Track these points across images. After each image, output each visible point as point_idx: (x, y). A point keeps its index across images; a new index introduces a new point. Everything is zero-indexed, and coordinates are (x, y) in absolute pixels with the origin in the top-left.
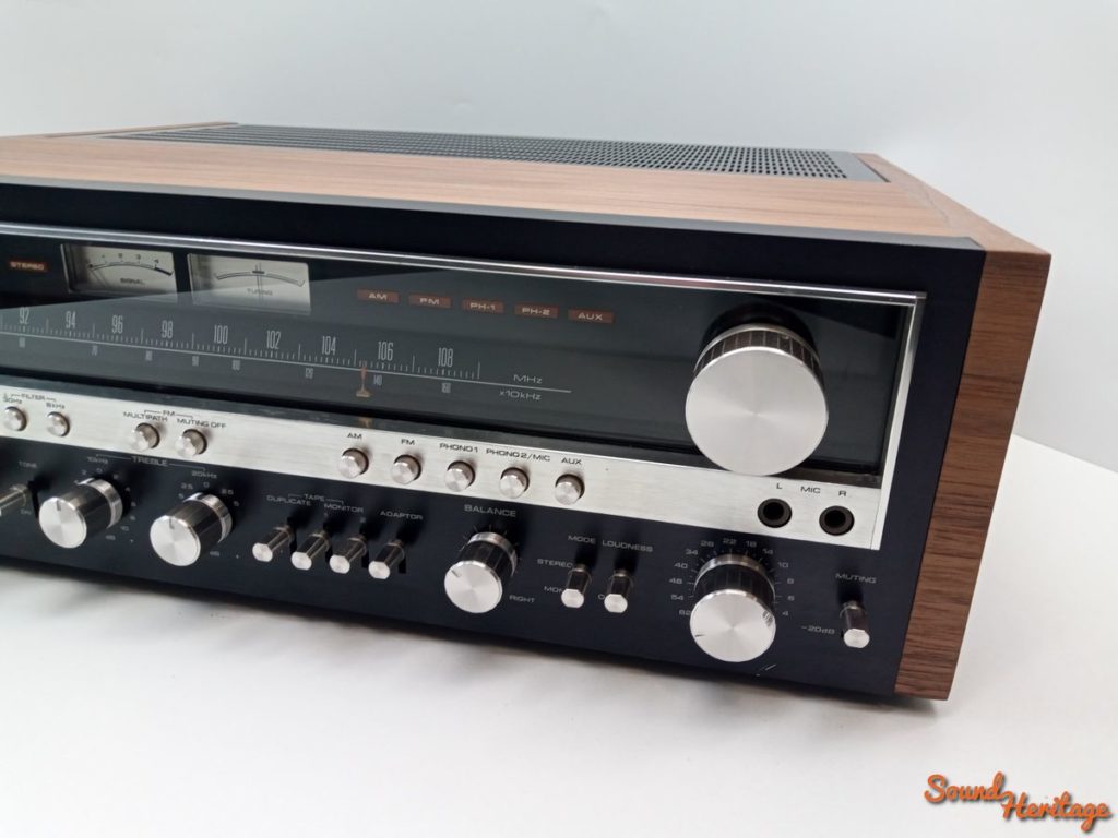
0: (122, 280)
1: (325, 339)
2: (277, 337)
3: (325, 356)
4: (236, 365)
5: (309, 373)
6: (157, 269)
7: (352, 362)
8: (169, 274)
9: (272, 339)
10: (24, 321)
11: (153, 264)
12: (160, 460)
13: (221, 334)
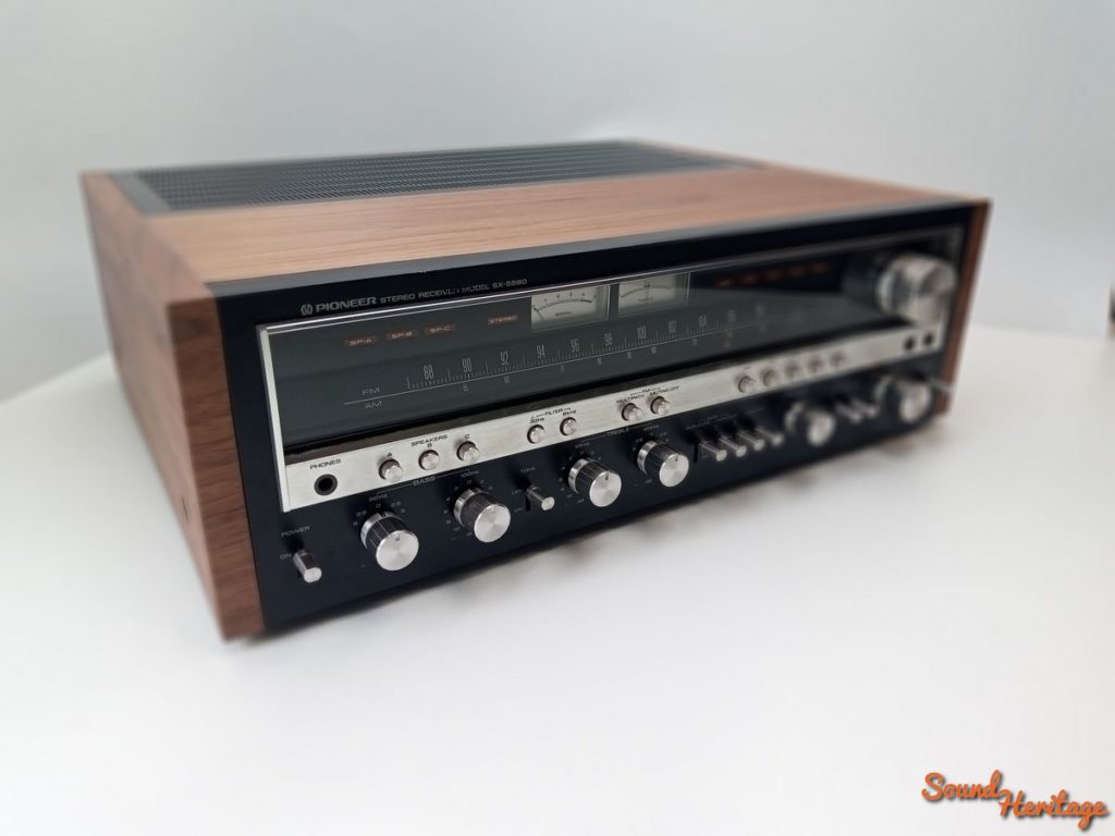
0: (557, 315)
1: (700, 318)
2: (675, 325)
3: (702, 328)
4: (654, 350)
5: (695, 342)
6: (582, 300)
7: (716, 328)
8: (590, 302)
9: (672, 326)
10: (505, 363)
11: (580, 297)
12: (624, 428)
13: (642, 332)
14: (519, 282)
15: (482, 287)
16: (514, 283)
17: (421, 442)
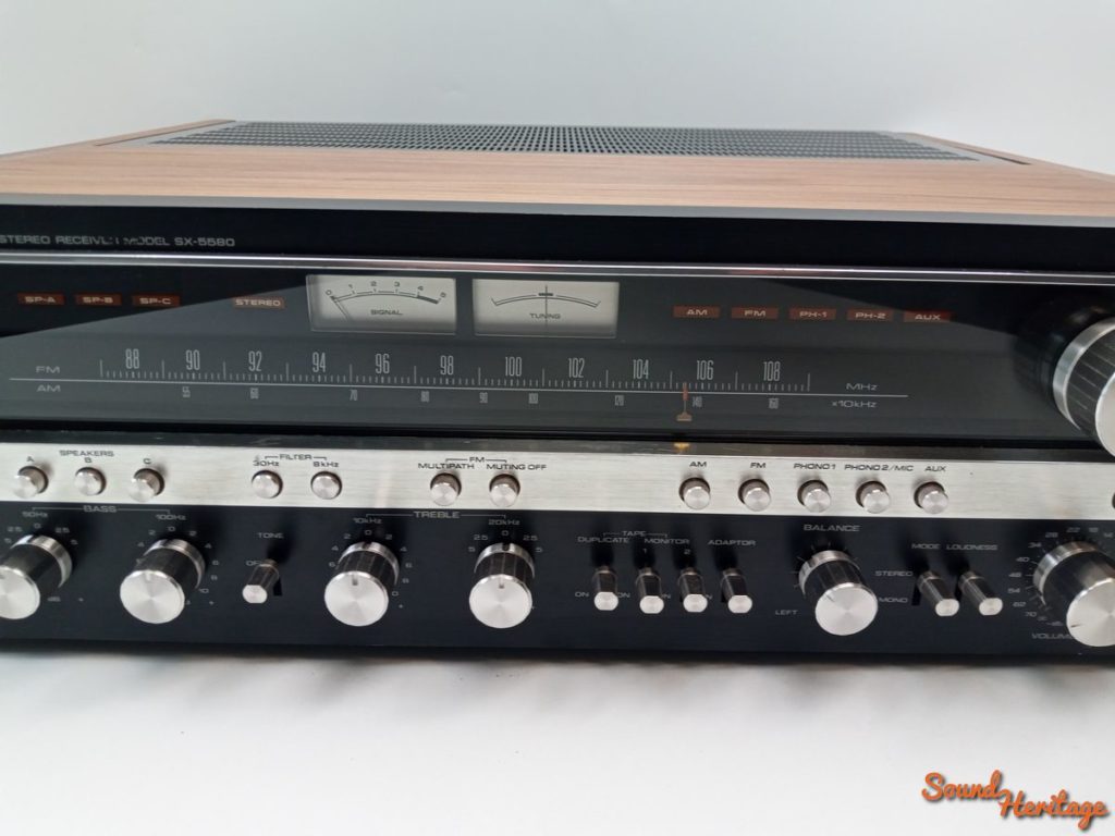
0: (374, 312)
1: (637, 363)
2: (580, 365)
3: (637, 380)
4: (533, 399)
5: (620, 400)
6: (419, 297)
7: (668, 385)
8: (436, 302)
9: (576, 366)
10: (255, 367)
11: (416, 292)
12: (450, 511)
13: (514, 366)
14: (221, 242)
15: (155, 241)
16: (211, 242)
17: (74, 453)
